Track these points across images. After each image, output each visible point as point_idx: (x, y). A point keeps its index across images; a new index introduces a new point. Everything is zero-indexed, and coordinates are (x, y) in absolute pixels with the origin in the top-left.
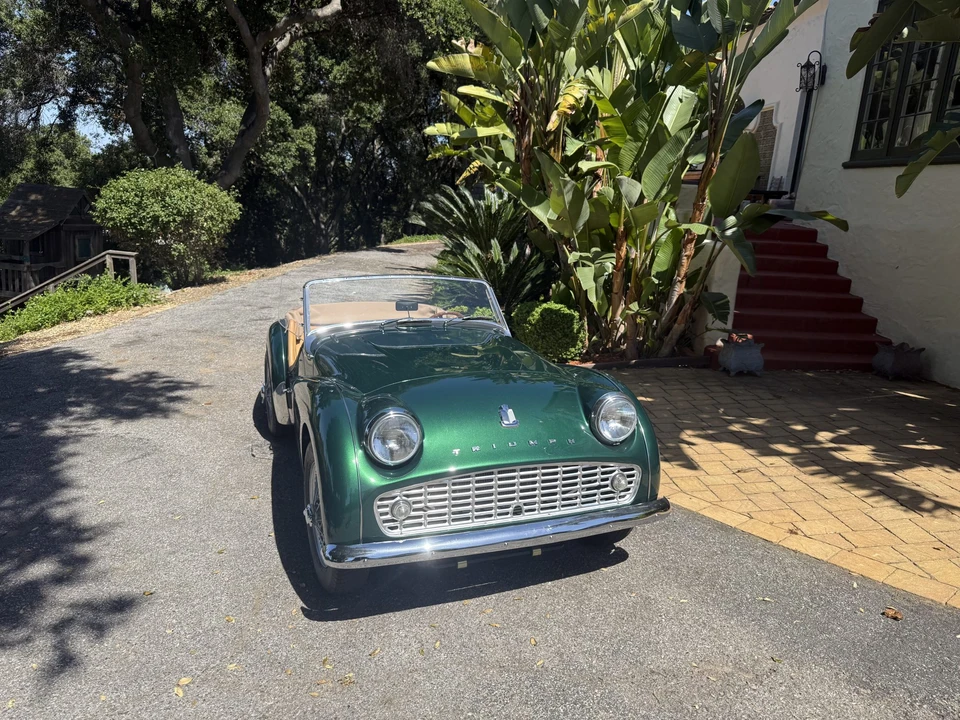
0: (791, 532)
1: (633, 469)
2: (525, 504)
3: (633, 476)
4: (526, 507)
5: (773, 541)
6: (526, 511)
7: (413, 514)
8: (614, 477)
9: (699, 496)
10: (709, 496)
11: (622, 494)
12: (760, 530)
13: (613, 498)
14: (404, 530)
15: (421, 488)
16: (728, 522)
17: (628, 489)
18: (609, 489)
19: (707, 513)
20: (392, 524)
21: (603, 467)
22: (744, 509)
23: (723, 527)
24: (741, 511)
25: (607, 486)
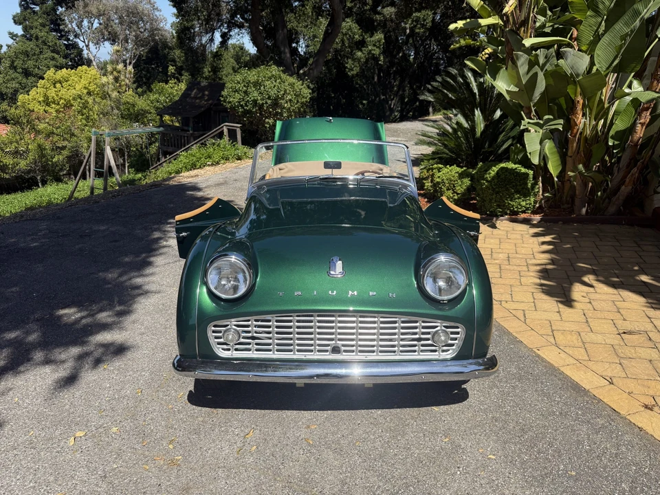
0: (646, 407)
1: (458, 328)
2: (343, 345)
3: (458, 333)
4: (343, 348)
5: (622, 412)
6: (345, 351)
7: (242, 340)
8: (436, 332)
9: (571, 352)
10: (580, 354)
11: (445, 348)
12: (613, 398)
13: (435, 351)
14: (235, 352)
15: (249, 321)
16: (586, 385)
17: (453, 345)
18: (430, 342)
19: (568, 372)
20: (225, 347)
21: (424, 322)
22: (609, 374)
23: (577, 388)
24: (604, 374)
25: (428, 339)
